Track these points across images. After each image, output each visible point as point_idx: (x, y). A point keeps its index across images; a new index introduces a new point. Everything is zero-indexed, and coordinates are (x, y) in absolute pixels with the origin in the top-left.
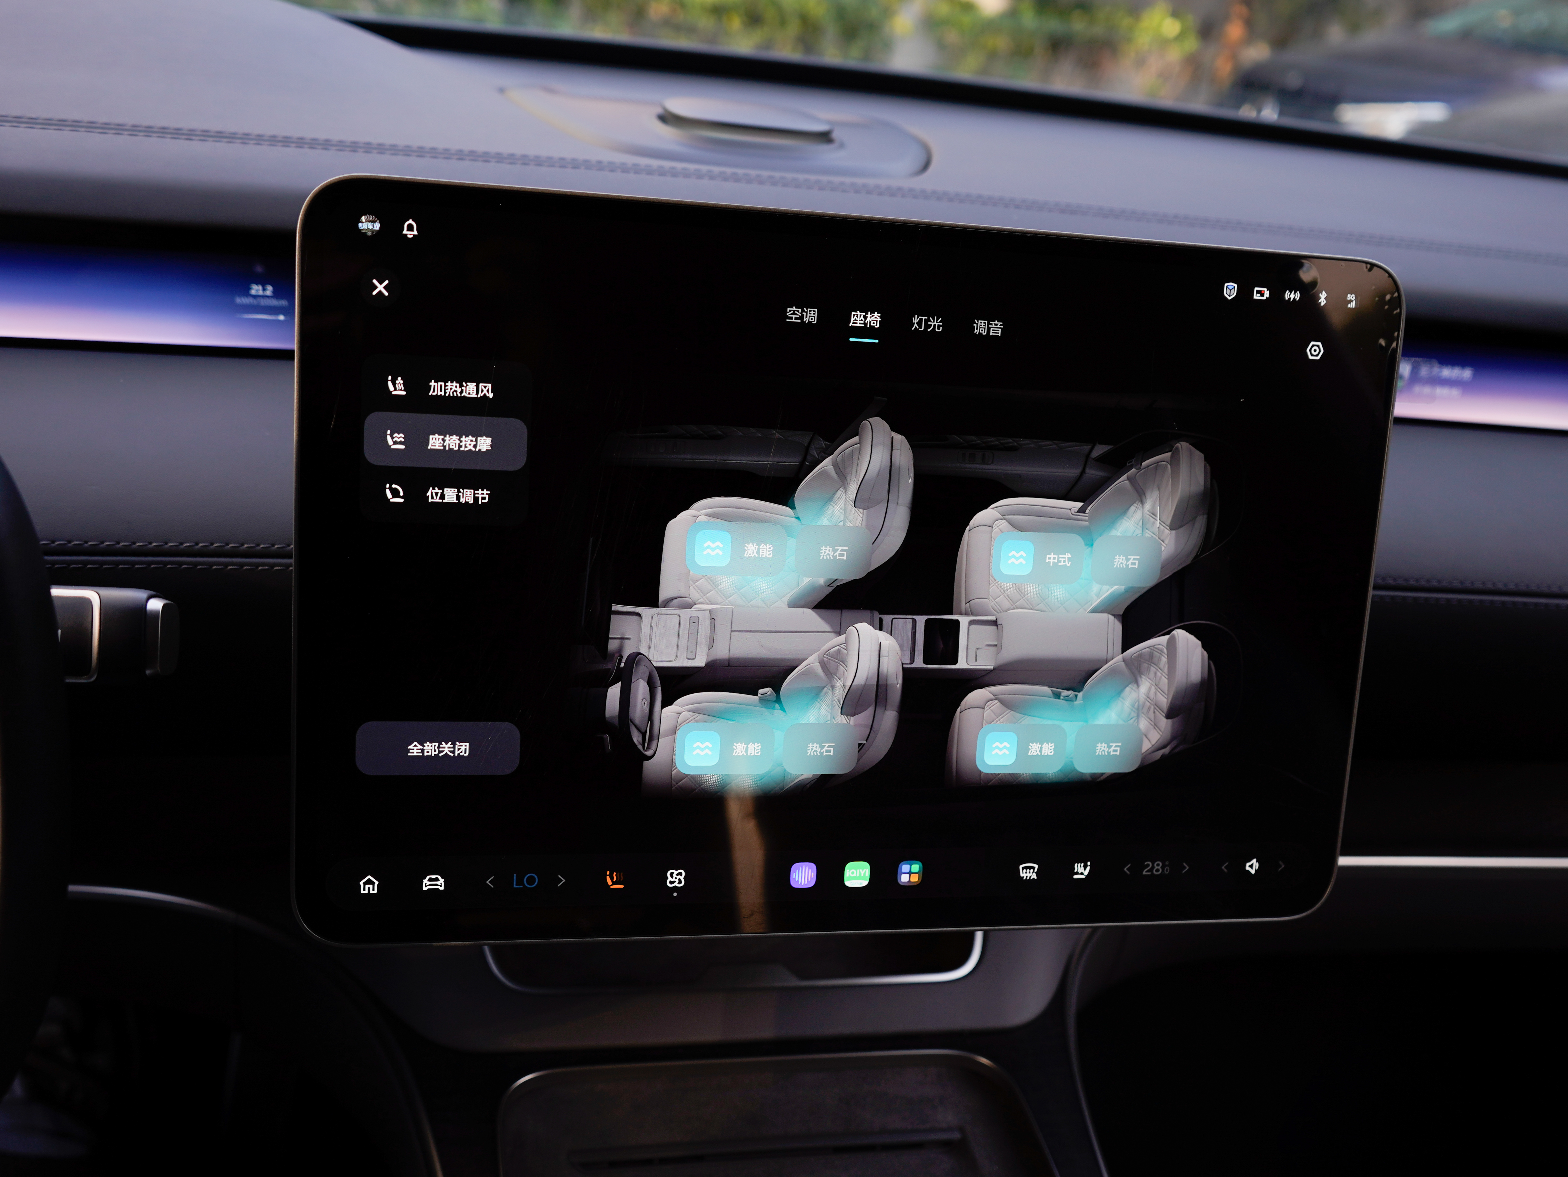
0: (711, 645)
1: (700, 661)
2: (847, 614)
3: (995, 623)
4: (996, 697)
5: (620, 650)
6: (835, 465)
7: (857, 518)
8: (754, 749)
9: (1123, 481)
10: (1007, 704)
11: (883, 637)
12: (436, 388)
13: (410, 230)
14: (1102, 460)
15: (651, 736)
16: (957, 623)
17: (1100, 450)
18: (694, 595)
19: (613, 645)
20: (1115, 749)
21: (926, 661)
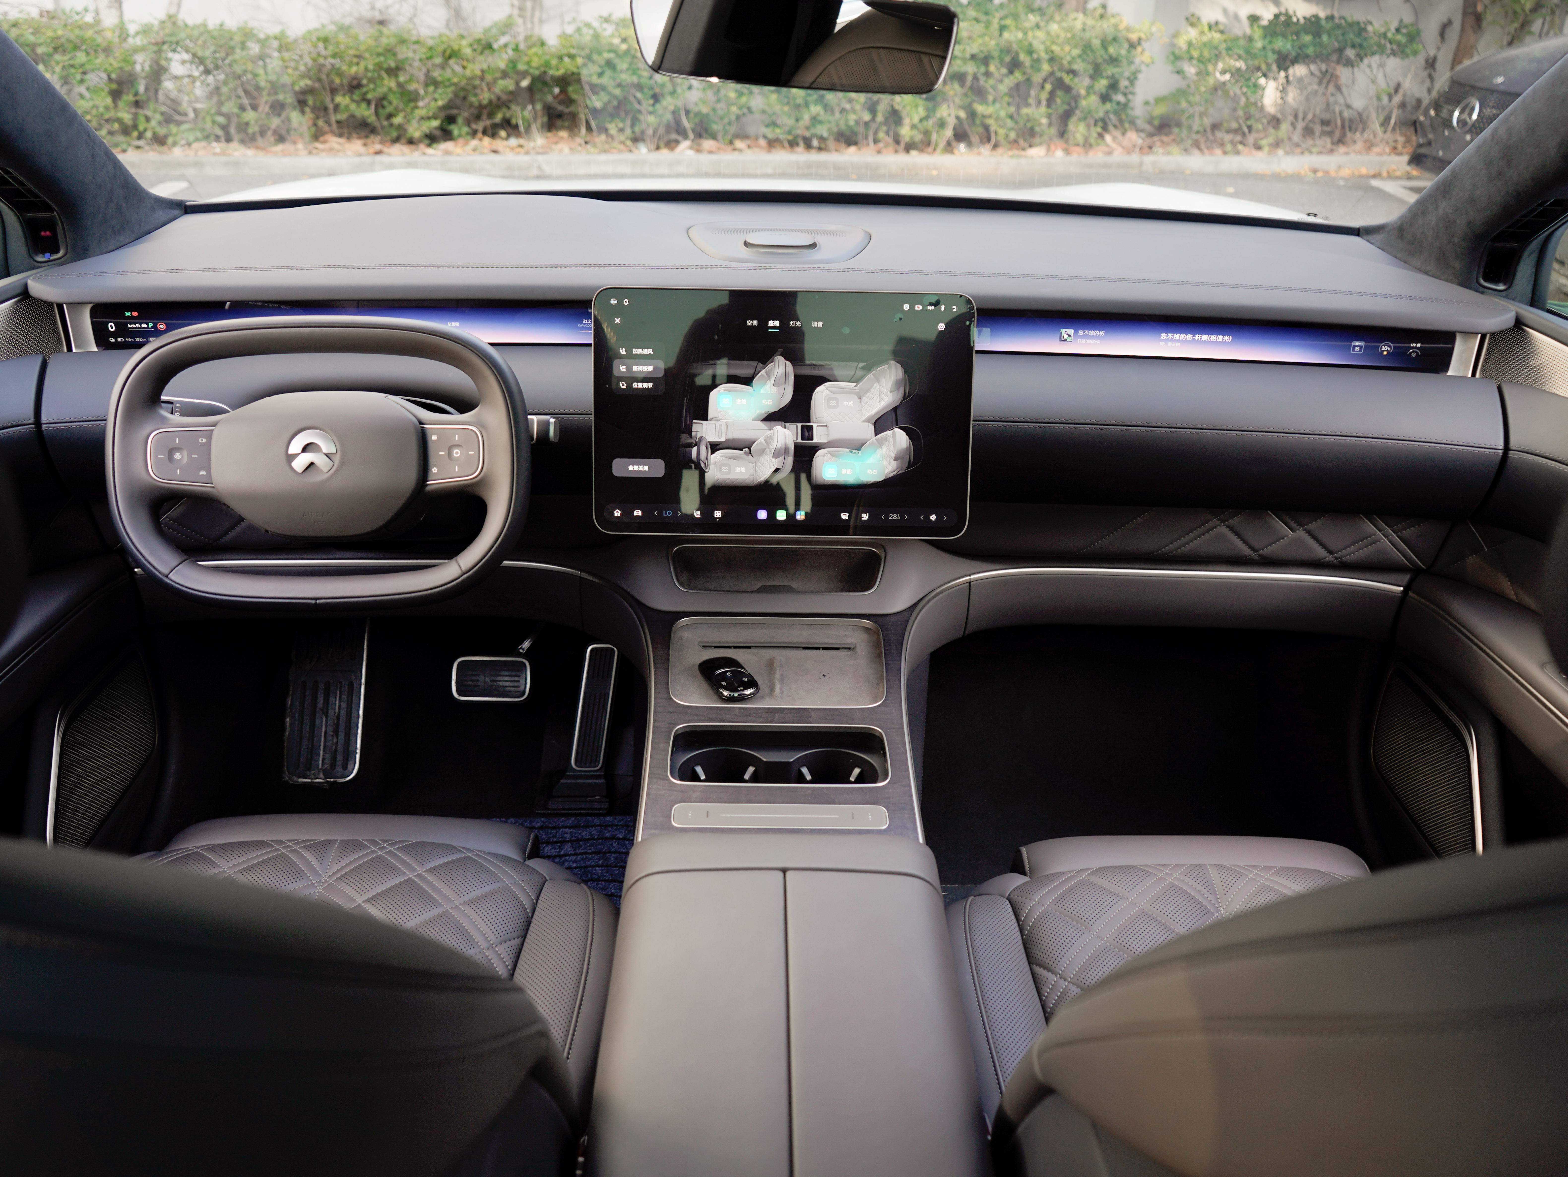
0: (727, 434)
1: (723, 439)
2: (773, 423)
3: (826, 426)
4: (828, 452)
5: (696, 435)
6: (766, 373)
7: (775, 390)
8: (743, 470)
9: (870, 375)
10: (833, 455)
11: (786, 431)
12: (635, 351)
13: (626, 302)
14: (862, 368)
15: (706, 465)
16: (812, 427)
17: (861, 365)
18: (720, 417)
19: (693, 434)
20: (875, 472)
21: (802, 439)
